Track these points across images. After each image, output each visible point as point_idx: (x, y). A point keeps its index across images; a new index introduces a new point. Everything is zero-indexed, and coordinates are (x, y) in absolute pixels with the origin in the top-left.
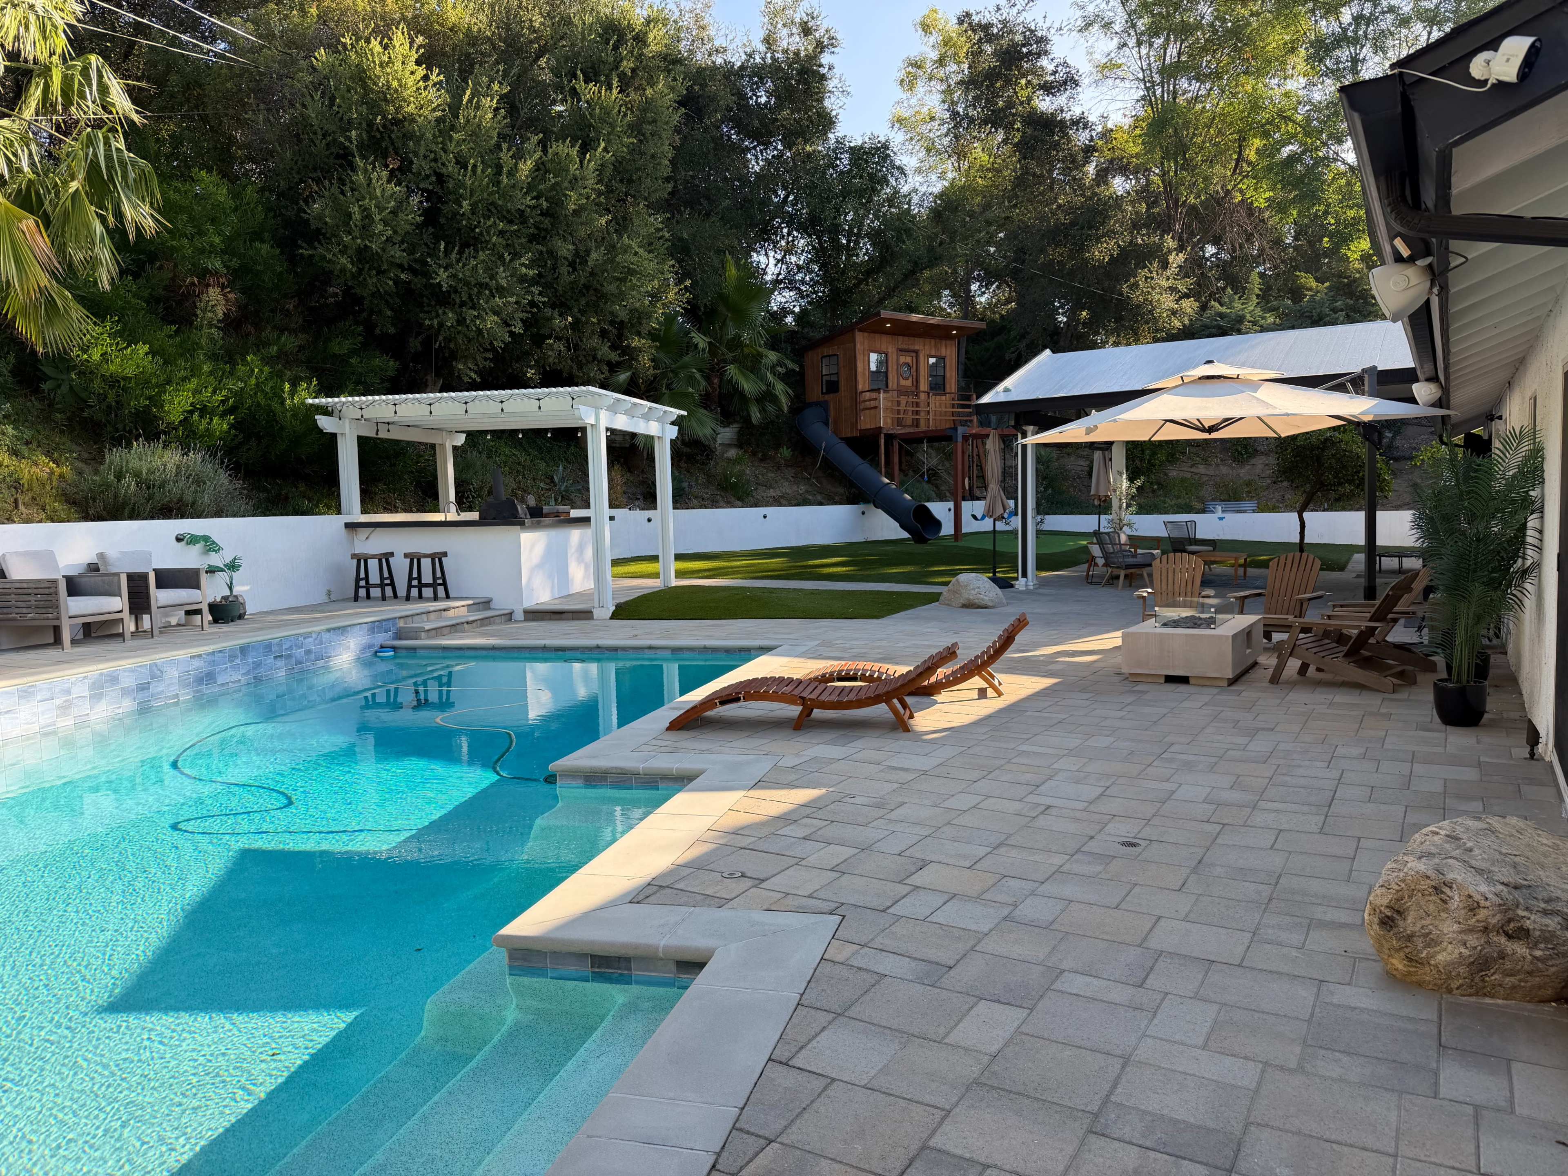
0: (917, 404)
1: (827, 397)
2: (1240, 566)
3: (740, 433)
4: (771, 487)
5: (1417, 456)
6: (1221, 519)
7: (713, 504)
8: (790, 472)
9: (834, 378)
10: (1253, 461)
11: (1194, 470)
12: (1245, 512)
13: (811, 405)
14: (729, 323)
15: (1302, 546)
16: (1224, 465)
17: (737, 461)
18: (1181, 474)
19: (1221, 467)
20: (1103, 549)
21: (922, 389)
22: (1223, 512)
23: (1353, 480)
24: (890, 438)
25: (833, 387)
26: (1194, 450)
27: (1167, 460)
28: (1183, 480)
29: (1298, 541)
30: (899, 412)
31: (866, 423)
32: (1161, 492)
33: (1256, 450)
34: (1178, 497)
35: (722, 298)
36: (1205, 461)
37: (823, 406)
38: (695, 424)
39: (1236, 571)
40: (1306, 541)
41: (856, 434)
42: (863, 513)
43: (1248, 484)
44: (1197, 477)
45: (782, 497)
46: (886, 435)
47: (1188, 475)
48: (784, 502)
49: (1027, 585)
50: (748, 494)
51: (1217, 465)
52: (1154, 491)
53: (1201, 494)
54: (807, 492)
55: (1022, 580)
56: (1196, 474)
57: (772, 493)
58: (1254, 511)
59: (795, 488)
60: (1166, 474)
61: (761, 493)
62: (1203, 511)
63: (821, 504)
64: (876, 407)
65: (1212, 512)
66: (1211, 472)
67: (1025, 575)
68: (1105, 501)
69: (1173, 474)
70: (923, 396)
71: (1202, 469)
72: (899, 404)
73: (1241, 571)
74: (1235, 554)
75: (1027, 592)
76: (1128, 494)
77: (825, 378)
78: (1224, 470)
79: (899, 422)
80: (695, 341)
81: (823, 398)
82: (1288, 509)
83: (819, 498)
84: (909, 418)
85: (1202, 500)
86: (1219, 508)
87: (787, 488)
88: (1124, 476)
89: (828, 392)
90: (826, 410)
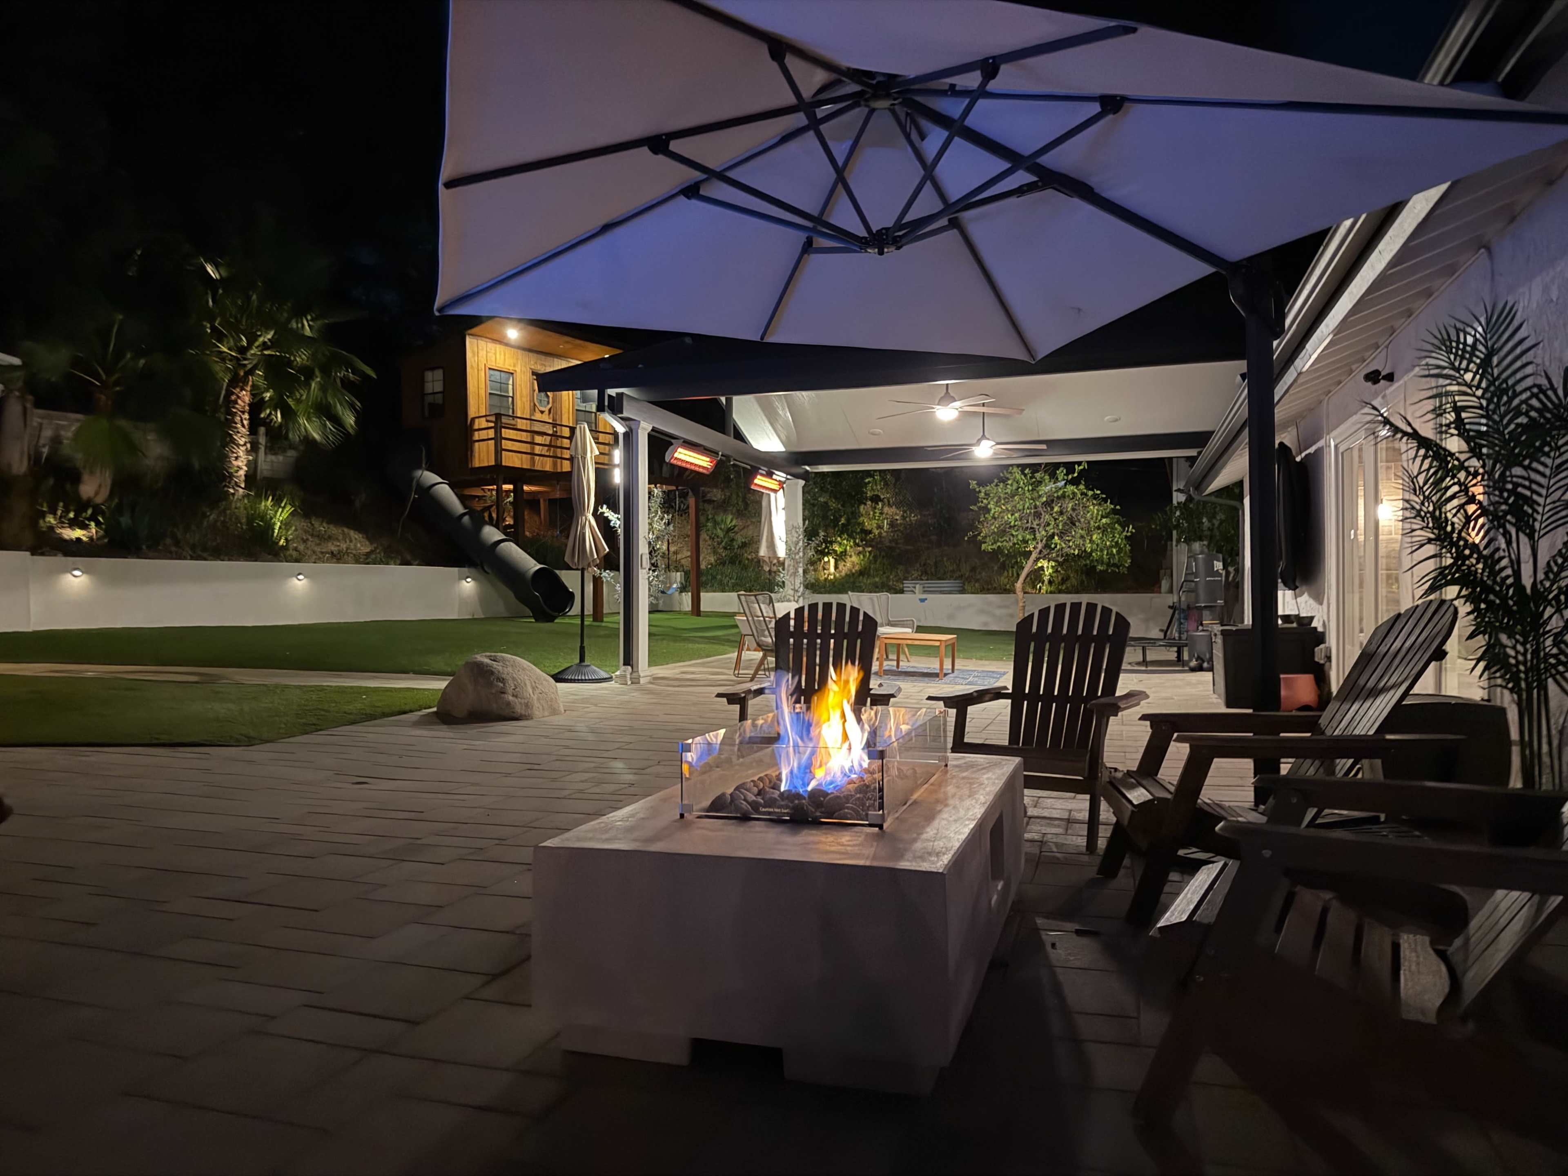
1: (429, 424)
4: (330, 538)
6: (922, 600)
9: (437, 399)
12: (949, 593)
20: (752, 624)
21: (564, 423)
22: (924, 592)
25: (437, 411)
30: (531, 448)
31: (479, 458)
34: (874, 576)
45: (345, 553)
48: (347, 559)
49: (631, 677)
55: (624, 670)
58: (959, 592)
61: (315, 545)
62: (903, 592)
64: (492, 439)
65: (912, 592)
67: (628, 661)
68: (776, 565)
77: (428, 399)
81: (423, 424)
82: (1000, 590)
83: (408, 557)
85: (901, 580)
86: (919, 588)
87: (357, 541)
89: (431, 417)
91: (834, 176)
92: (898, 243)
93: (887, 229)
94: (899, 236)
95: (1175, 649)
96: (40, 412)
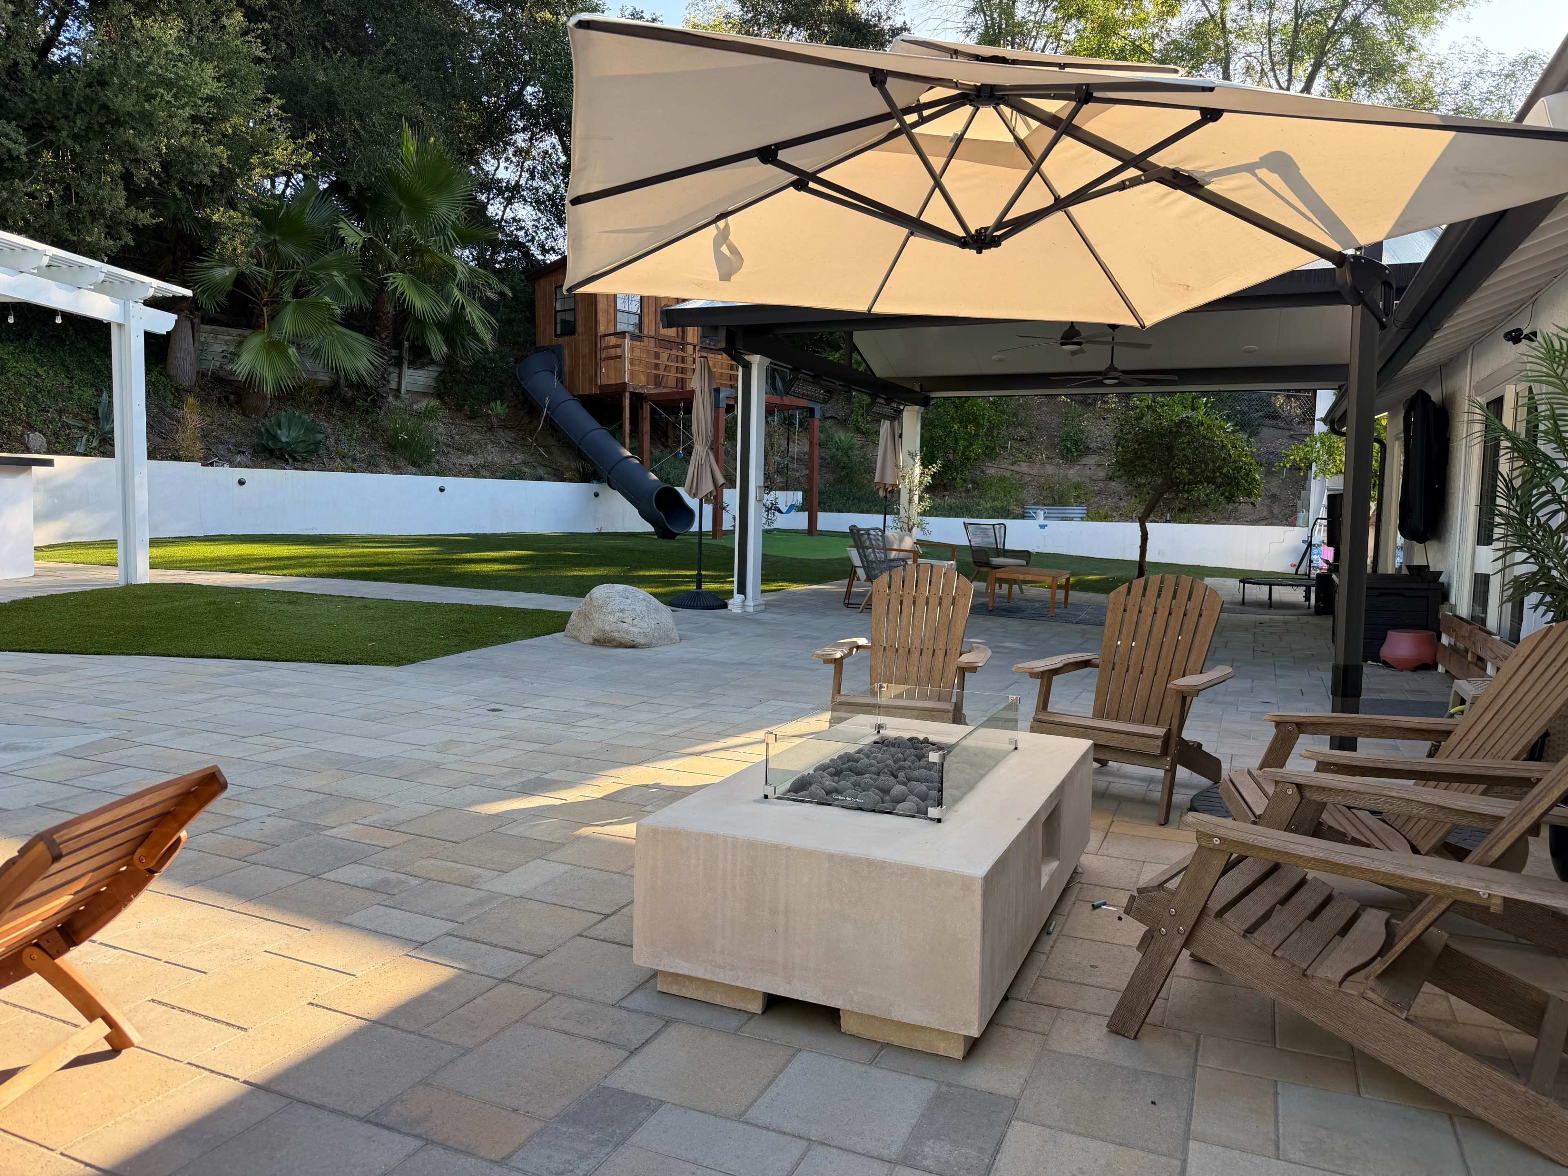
0: (683, 360)
1: (561, 341)
2: (1060, 587)
3: (440, 379)
4: (469, 452)
5: (1287, 456)
6: (1042, 527)
7: (371, 466)
8: (503, 436)
9: (569, 317)
10: (1085, 460)
11: (1015, 468)
12: (1071, 519)
13: (539, 350)
14: (403, 216)
15: (1142, 567)
16: (1051, 464)
17: (429, 414)
18: (1001, 472)
19: (1047, 466)
20: (863, 556)
21: (689, 340)
22: (1046, 518)
23: (1214, 478)
24: (638, 399)
25: (569, 329)
26: (1016, 445)
27: (984, 453)
28: (1002, 479)
29: (1138, 559)
30: (657, 366)
31: (607, 376)
32: (976, 492)
33: (1087, 447)
34: (994, 499)
35: (392, 177)
36: (1029, 458)
37: (556, 351)
38: (341, 353)
39: (1053, 595)
40: (1148, 558)
41: (595, 391)
42: (596, 495)
43: (1077, 486)
44: (1018, 477)
45: (483, 467)
46: (633, 394)
47: (1008, 474)
48: (485, 473)
49: (744, 606)
50: (429, 459)
51: (1043, 464)
52: (967, 491)
53: (1022, 496)
54: (524, 463)
55: (738, 598)
56: (1017, 473)
57: (470, 459)
58: (1082, 519)
59: (508, 456)
60: (983, 472)
61: (455, 458)
62: (1023, 517)
63: (540, 479)
64: (620, 357)
65: (1033, 518)
66: (1034, 471)
67: (742, 590)
68: (892, 492)
69: (992, 471)
70: (690, 348)
71: (1024, 467)
72: (657, 356)
73: (1060, 595)
74: (1054, 572)
75: (743, 618)
76: (921, 483)
77: (560, 317)
78: (1050, 469)
79: (658, 381)
80: (342, 233)
81: (555, 341)
82: (1126, 517)
83: (541, 471)
84: (672, 377)
85: (1022, 504)
86: (1041, 514)
87: (494, 455)
88: (918, 459)
89: (563, 334)
90: (560, 360)
91: (932, 182)
92: (995, 242)
93: (986, 229)
94: (996, 236)
95: (1304, 588)
96: (208, 327)
